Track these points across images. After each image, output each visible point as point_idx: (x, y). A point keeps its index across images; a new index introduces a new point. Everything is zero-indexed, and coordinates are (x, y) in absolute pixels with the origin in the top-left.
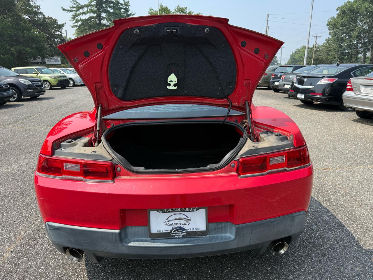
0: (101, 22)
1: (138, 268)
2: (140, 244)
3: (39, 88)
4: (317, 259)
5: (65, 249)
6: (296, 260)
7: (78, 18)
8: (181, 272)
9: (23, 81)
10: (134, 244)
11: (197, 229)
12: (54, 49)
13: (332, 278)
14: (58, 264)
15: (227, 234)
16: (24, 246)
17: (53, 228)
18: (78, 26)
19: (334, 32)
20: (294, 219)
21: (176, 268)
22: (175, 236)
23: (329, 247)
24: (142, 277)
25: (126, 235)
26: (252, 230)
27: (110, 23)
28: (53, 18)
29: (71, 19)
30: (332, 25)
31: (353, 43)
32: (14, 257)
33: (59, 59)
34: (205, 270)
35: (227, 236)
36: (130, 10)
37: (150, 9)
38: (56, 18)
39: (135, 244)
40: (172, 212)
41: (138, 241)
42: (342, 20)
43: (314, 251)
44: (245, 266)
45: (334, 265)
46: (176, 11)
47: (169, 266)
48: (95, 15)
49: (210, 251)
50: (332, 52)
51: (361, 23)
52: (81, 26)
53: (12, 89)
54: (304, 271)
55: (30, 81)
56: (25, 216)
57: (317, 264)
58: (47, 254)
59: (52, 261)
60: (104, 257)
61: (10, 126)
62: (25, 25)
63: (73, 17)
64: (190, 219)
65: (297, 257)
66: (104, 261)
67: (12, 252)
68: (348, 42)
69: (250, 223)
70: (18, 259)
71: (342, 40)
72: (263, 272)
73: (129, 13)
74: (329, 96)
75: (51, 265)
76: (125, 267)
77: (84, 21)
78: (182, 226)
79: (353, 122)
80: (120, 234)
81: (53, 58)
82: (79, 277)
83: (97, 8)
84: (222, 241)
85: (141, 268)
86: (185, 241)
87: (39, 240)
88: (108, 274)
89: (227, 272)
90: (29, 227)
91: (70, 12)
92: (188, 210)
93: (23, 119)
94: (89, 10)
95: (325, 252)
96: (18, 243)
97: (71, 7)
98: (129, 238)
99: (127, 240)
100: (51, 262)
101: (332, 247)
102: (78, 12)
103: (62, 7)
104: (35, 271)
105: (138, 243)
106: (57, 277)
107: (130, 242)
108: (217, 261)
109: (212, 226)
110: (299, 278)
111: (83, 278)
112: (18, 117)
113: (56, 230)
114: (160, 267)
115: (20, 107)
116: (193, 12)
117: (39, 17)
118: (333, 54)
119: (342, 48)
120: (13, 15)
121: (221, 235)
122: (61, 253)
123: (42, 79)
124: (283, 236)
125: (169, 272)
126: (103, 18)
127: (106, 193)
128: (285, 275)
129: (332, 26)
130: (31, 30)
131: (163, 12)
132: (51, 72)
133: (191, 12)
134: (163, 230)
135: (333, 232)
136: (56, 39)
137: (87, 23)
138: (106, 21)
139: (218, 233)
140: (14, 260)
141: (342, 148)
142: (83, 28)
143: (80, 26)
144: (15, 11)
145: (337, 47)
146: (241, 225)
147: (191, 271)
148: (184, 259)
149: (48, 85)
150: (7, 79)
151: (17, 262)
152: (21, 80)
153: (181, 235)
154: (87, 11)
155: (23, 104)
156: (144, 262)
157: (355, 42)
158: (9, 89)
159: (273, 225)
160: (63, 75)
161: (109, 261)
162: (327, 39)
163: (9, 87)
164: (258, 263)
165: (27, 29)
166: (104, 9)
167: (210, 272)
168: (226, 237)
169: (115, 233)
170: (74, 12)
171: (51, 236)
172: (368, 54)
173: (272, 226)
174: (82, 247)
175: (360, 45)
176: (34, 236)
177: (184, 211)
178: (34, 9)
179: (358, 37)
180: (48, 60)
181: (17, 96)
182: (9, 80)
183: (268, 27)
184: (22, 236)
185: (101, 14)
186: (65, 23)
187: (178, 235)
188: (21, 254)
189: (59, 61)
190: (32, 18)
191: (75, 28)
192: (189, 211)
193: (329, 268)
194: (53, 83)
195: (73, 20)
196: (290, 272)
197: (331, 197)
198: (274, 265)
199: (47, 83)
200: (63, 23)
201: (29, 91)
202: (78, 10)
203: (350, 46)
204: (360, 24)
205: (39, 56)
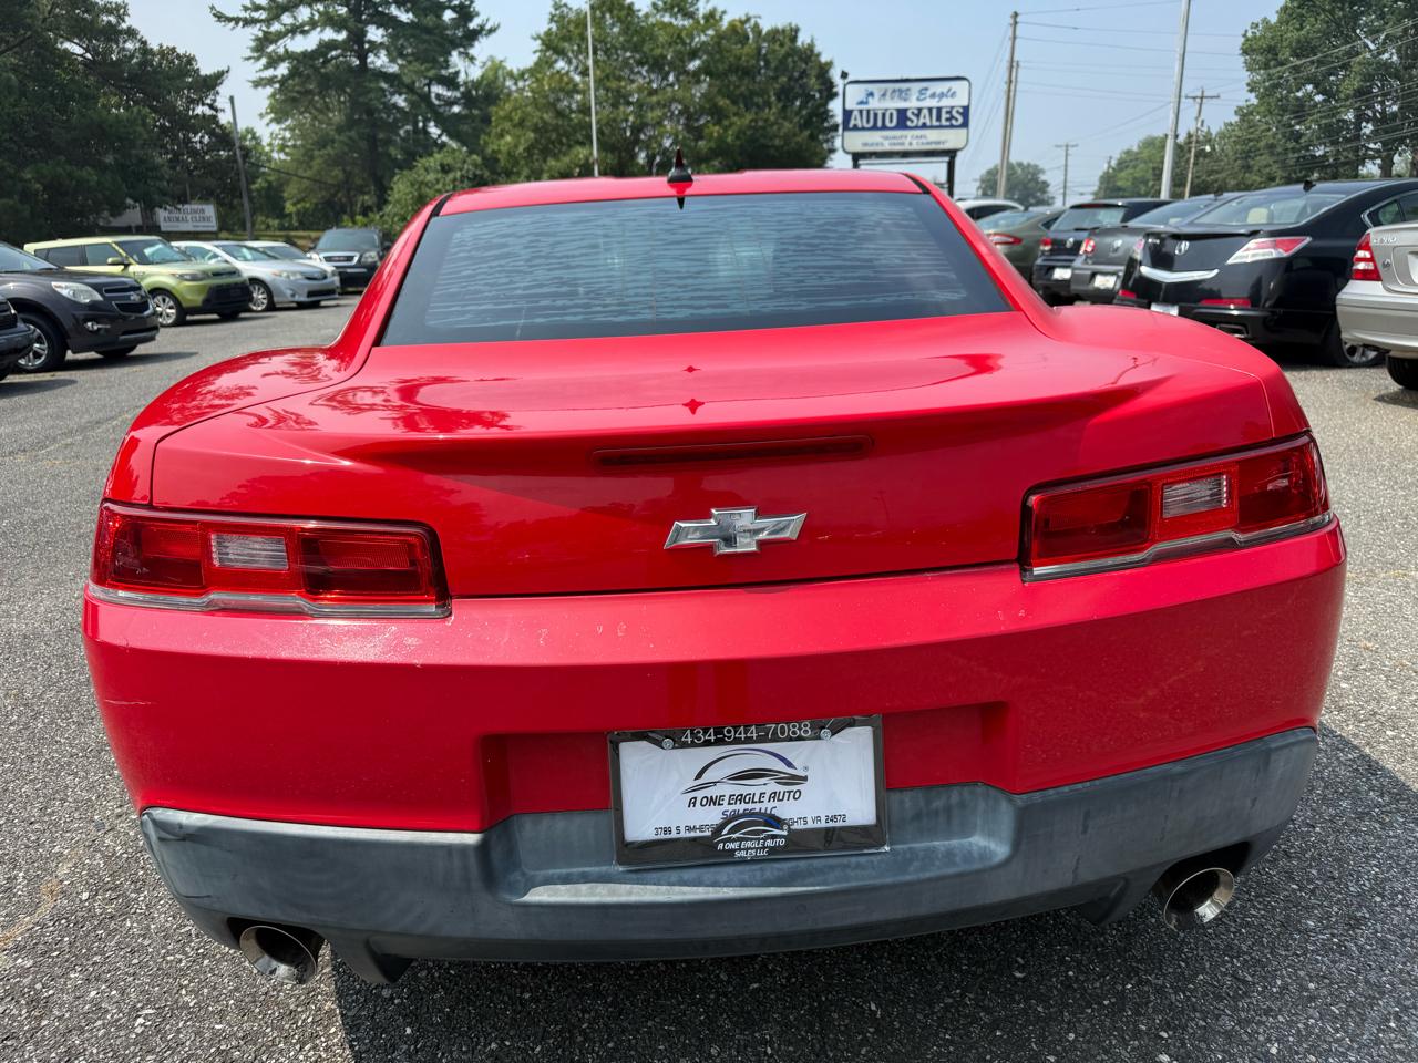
0: (366, 63)
1: (564, 999)
2: (577, 894)
3: (133, 316)
4: (1328, 940)
5: (235, 928)
6: (1240, 948)
7: (278, 48)
8: (749, 1013)
9: (66, 288)
10: (549, 896)
11: (834, 818)
12: (190, 172)
13: (1406, 1018)
14: (215, 994)
15: (971, 840)
16: (69, 922)
17: (173, 835)
18: (279, 82)
19: (1270, 77)
20: (1267, 763)
21: (726, 996)
22: (737, 854)
23: (1372, 889)
24: (580, 1039)
25: (511, 852)
26: (1087, 815)
27: (401, 67)
28: (181, 51)
29: (249, 53)
30: (1262, 51)
31: (1339, 121)
32: (25, 972)
33: (210, 210)
34: (854, 1003)
35: (975, 848)
36: (477, 14)
37: (556, 3)
38: (191, 52)
39: (556, 893)
40: (720, 742)
41: (566, 880)
42: (1298, 30)
43: (1309, 908)
44: (1023, 980)
45: (1404, 964)
46: (658, 11)
47: (693, 989)
48: (342, 36)
49: (899, 916)
50: (1263, 157)
51: (1373, 42)
52: (291, 82)
53: (26, 321)
54: (1280, 993)
55: (97, 287)
56: (76, 801)
57: (1334, 962)
58: (168, 953)
59: (190, 982)
60: (412, 960)
61: (21, 458)
62: (72, 80)
63: (257, 46)
64: (802, 774)
65: (1242, 934)
66: (415, 976)
67: (18, 949)
68: (1321, 117)
69: (1080, 786)
70: (43, 977)
71: (1301, 110)
72: (1106, 1003)
73: (473, 25)
74: (1278, 310)
75: (186, 999)
76: (506, 998)
77: (301, 61)
78: (766, 806)
79: (1380, 404)
80: (483, 848)
81: (186, 206)
82: (307, 1048)
83: (347, 6)
84: (951, 871)
85: (573, 1000)
86: (781, 873)
87: (133, 895)
88: (434, 1032)
89: (947, 1008)
90: (92, 846)
91: (243, 26)
92: (794, 733)
93: (70, 433)
94: (316, 17)
95: (1358, 910)
96: (45, 911)
97: (250, 6)
98: (526, 870)
99: (516, 876)
100: (186, 986)
101: (1383, 889)
102: (276, 27)
103: (212, 8)
104: (119, 1028)
105: (568, 891)
106: (212, 1050)
107: (531, 884)
108: (901, 963)
109: (902, 802)
110: (1263, 1023)
111: (326, 1050)
112: (53, 427)
113: (188, 843)
114: (657, 992)
115: (59, 390)
116: (724, 12)
117: (124, 49)
118: (1266, 166)
119: (1302, 140)
120: (22, 42)
121: (946, 842)
122: (227, 949)
123: (146, 283)
124: (1218, 842)
125: (697, 1014)
126: (375, 47)
127: (416, 662)
128: (1202, 1012)
129: (1262, 54)
130: (95, 98)
131: (608, 16)
132: (177, 257)
133: (715, 9)
134: (682, 829)
135: (1377, 826)
136: (196, 134)
137: (312, 66)
138: (386, 60)
139: (933, 833)
140: (26, 981)
141: (1355, 500)
142: (297, 88)
143: (284, 81)
144: (29, 27)
145: (1280, 136)
146: (1037, 797)
147: (794, 1007)
148: (759, 956)
149: (171, 308)
150: (9, 282)
151: (39, 992)
152: (59, 287)
153: (764, 848)
154: (312, 18)
155: (73, 378)
156: (585, 976)
157: (1350, 116)
158: (16, 322)
159: (1181, 791)
160: (224, 265)
161: (437, 974)
162: (1240, 109)
163: (13, 312)
164: (1079, 963)
165: (80, 94)
166: (377, 12)
167: (873, 1007)
168: (970, 852)
169: (463, 849)
170: (258, 26)
171: (170, 869)
172: (1401, 162)
173: (1175, 794)
174: (314, 917)
175: (1368, 128)
176: (113, 881)
177: (775, 739)
178: (105, 18)
179: (1363, 94)
180: (166, 214)
181: (49, 347)
182: (14, 287)
183: (1014, 64)
184: (61, 881)
185: (364, 33)
186: (226, 69)
187: (749, 848)
188: (57, 956)
189: (209, 219)
190: (98, 54)
191: (268, 88)
192: (800, 738)
193: (1385, 975)
194: (189, 297)
195: (258, 59)
196: (1221, 999)
197: (1343, 685)
198: (1146, 972)
199: (164, 300)
200: (220, 69)
201: (96, 327)
202: (277, 17)
203: (1331, 133)
204: (1366, 46)
205: (131, 197)
